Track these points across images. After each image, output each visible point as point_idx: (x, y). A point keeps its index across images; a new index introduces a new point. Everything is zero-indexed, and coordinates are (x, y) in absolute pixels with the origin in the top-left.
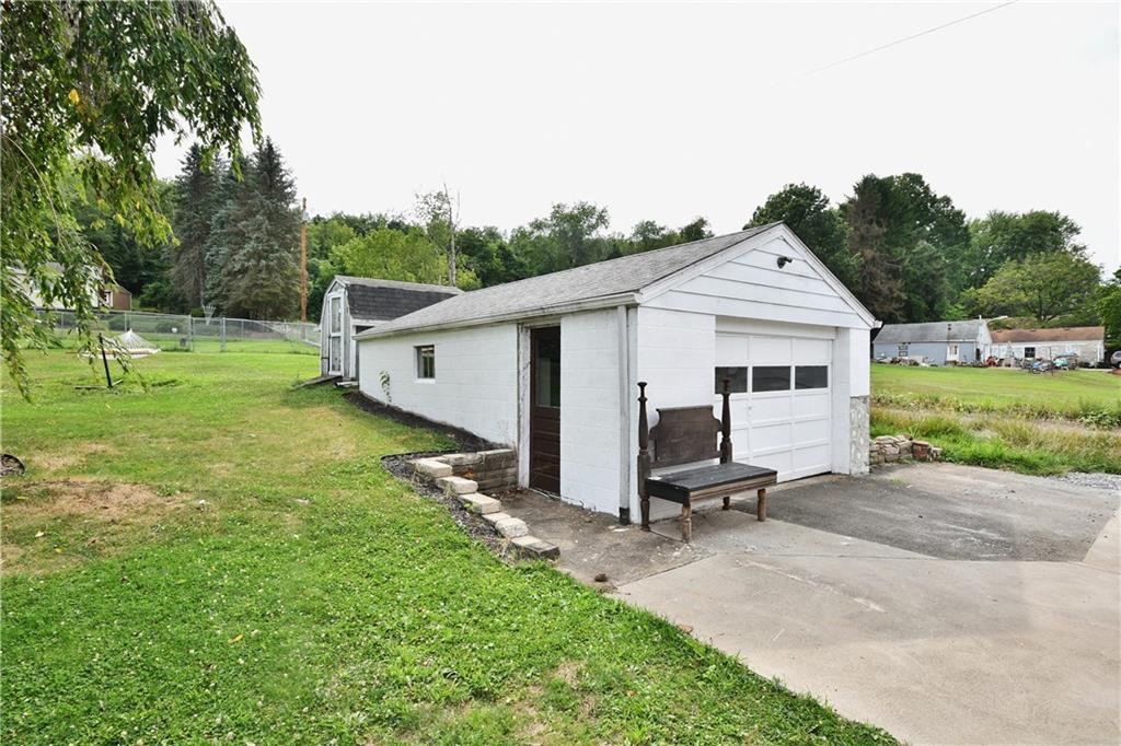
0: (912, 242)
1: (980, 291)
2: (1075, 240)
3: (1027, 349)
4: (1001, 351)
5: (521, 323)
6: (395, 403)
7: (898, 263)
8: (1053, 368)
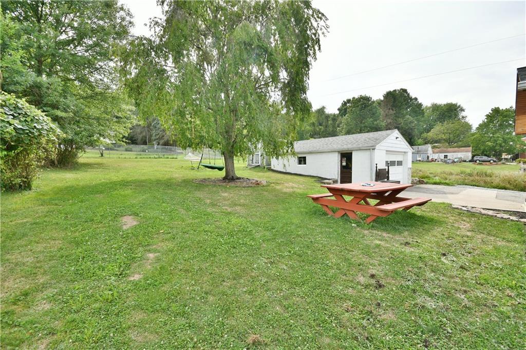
0: (404, 116)
1: (428, 134)
2: (463, 114)
3: (445, 156)
4: (435, 156)
5: (339, 152)
6: (287, 171)
7: (399, 124)
8: (454, 162)
